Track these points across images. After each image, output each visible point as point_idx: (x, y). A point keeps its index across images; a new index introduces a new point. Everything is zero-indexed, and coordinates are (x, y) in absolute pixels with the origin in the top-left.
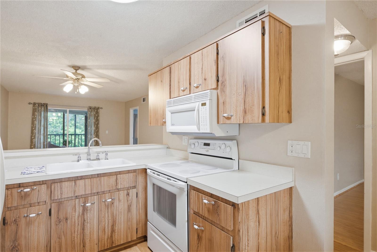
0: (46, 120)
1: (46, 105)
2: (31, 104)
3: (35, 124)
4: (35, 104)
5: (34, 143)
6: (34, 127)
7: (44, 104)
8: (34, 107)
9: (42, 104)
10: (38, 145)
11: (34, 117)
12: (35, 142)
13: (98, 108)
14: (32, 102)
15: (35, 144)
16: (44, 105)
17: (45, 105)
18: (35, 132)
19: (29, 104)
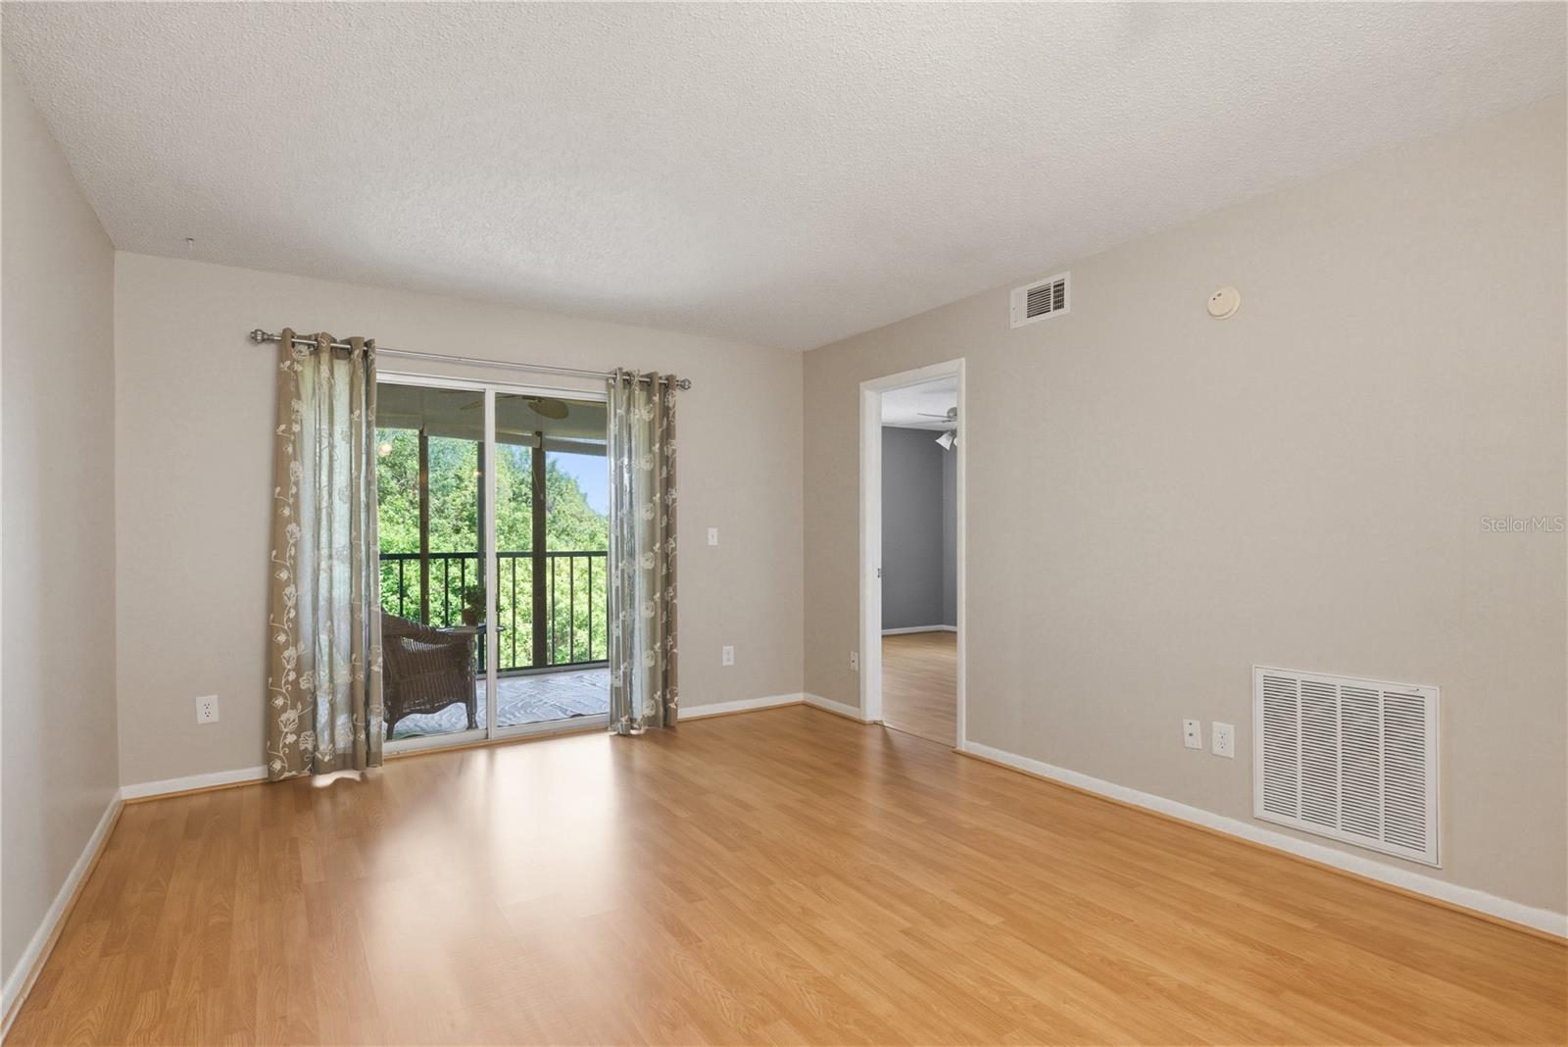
0: (364, 457)
1: (366, 354)
2: (267, 339)
3: (297, 484)
4: (293, 344)
5: (292, 614)
6: (291, 501)
7: (348, 342)
8: (288, 363)
9: (335, 341)
10: (321, 625)
11: (289, 430)
12: (296, 607)
13: (668, 385)
14: (275, 330)
15: (296, 621)
16: (350, 352)
17: (357, 352)
18: (298, 535)
19: (259, 338)
